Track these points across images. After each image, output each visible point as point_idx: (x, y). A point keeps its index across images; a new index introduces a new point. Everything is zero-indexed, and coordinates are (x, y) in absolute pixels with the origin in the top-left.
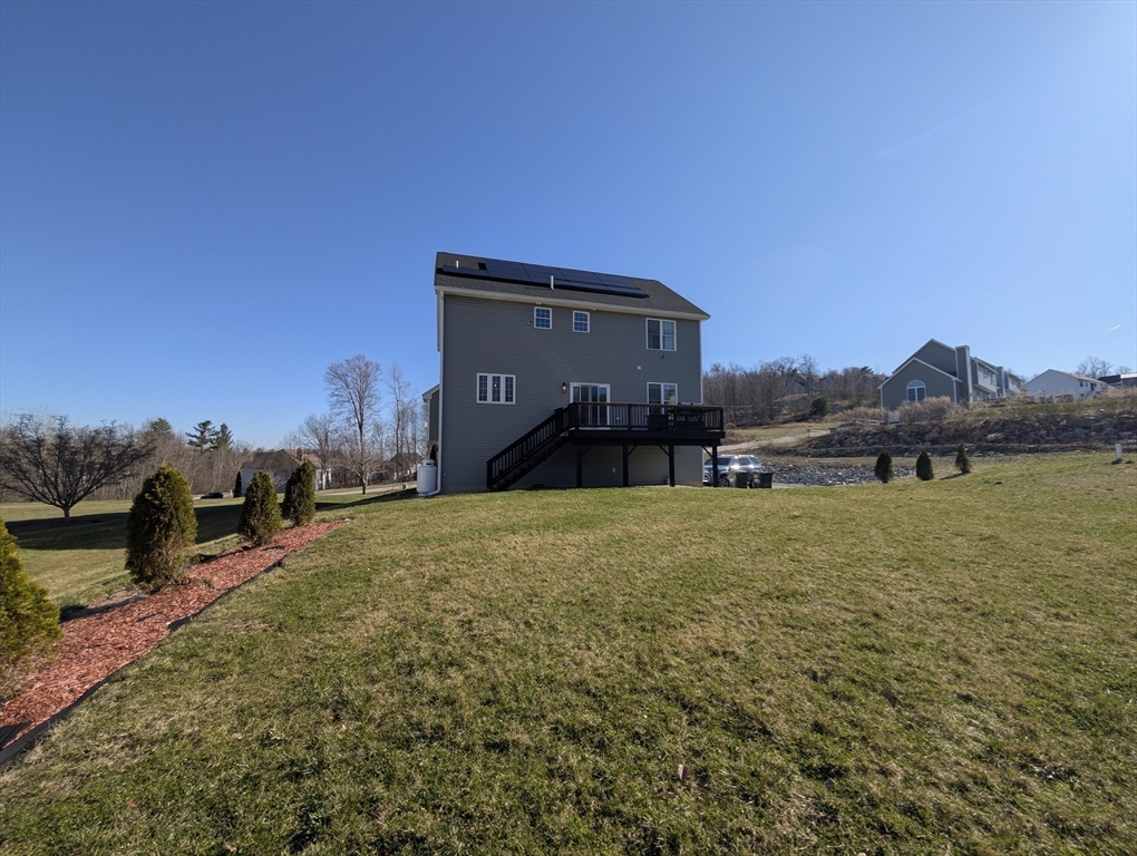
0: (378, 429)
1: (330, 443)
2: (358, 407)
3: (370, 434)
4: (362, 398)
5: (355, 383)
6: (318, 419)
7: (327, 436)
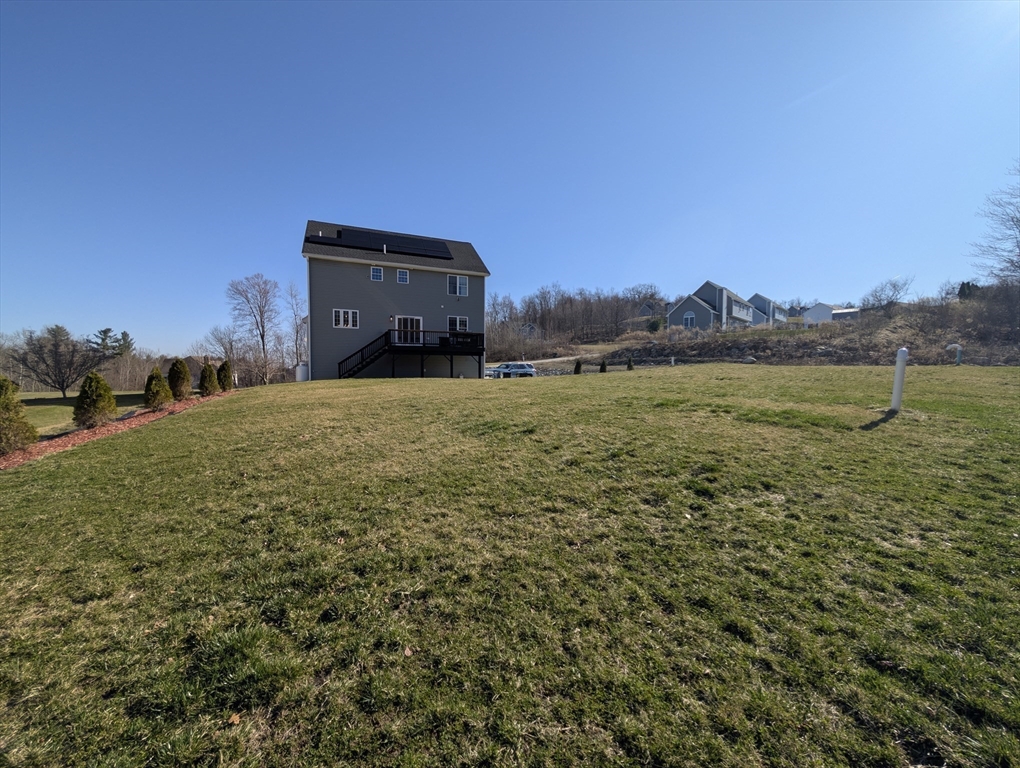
0: (279, 339)
1: (234, 352)
2: (259, 320)
3: (272, 344)
4: (262, 313)
5: (256, 299)
6: (222, 329)
7: (231, 344)
